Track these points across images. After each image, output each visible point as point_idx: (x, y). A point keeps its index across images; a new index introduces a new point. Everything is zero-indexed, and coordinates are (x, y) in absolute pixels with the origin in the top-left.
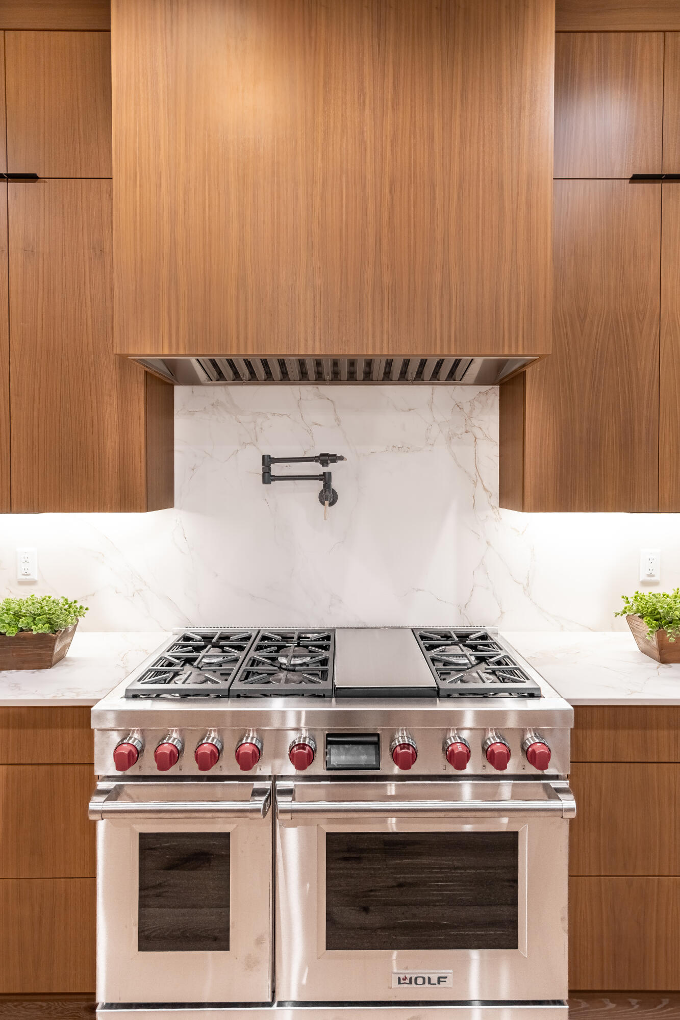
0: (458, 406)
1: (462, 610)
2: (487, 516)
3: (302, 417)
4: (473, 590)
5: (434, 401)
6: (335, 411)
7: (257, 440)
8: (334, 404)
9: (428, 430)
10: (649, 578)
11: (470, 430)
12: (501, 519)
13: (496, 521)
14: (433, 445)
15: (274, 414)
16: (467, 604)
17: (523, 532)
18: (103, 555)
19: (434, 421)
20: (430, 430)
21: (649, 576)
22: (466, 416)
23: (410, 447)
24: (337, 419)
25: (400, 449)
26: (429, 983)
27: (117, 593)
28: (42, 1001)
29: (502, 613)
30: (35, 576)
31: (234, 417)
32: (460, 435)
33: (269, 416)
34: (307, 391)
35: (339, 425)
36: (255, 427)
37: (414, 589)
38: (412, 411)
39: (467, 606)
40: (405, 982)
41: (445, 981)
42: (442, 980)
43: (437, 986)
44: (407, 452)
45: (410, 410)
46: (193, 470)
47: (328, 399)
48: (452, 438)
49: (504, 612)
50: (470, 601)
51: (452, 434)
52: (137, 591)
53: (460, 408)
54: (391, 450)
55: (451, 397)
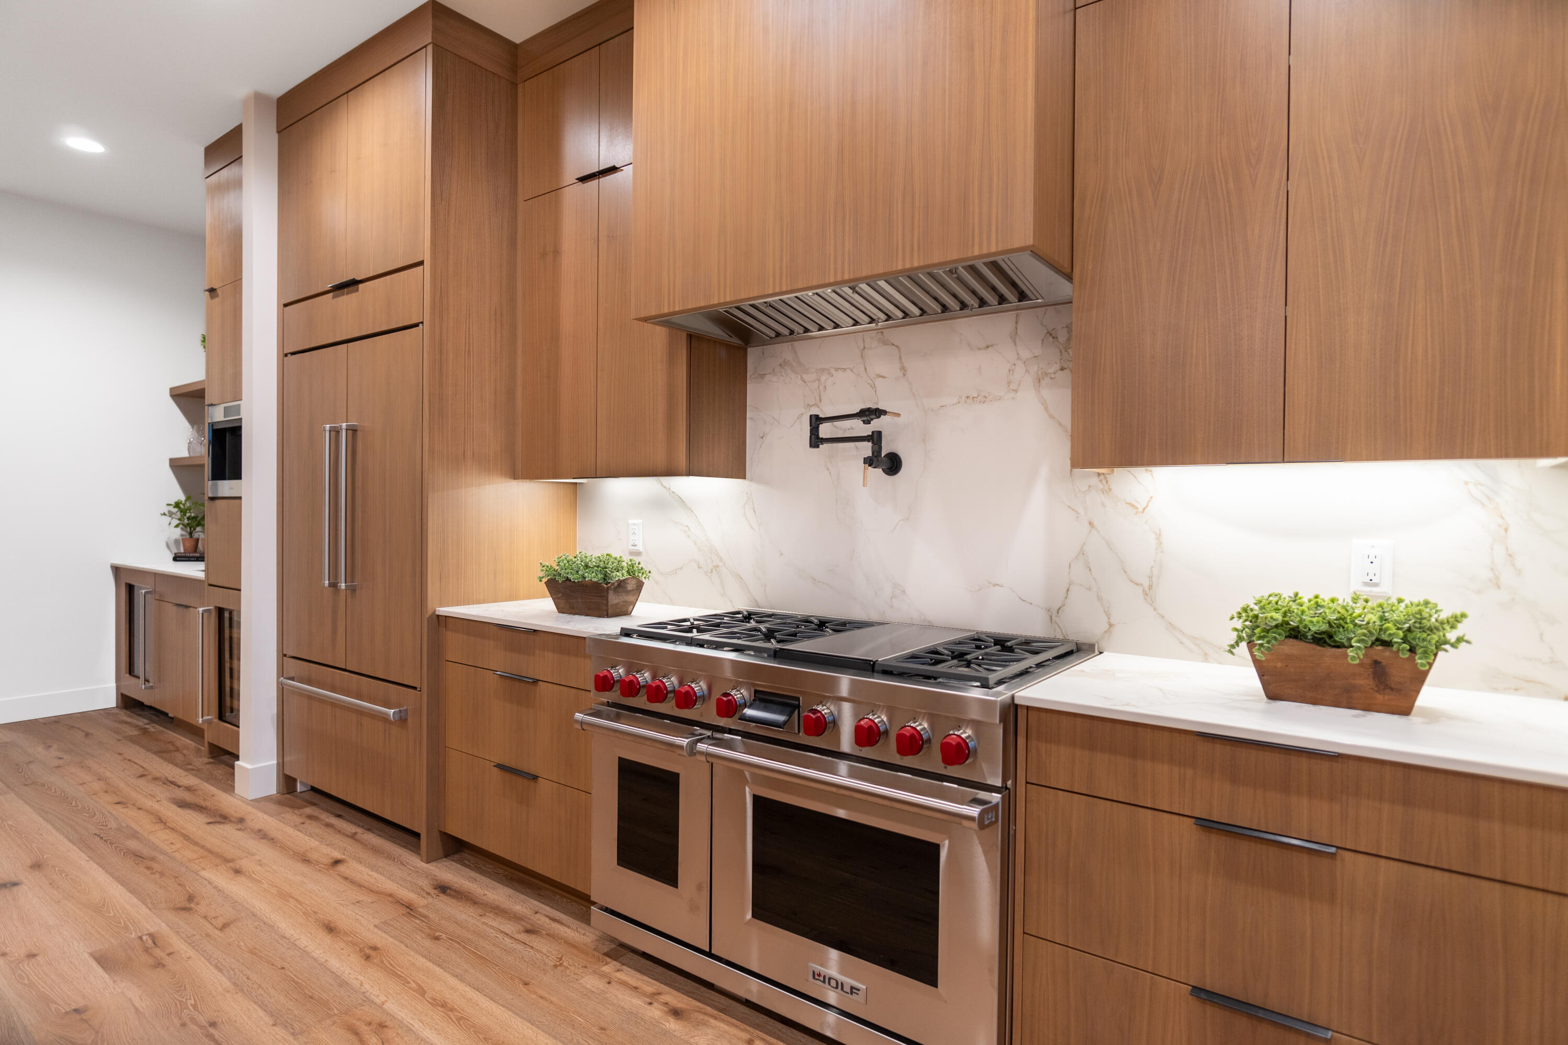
0: (1051, 335)
1: (1053, 617)
2: (1090, 486)
3: (865, 369)
4: (1068, 590)
5: (1018, 332)
6: (900, 358)
7: (821, 401)
8: (899, 351)
9: (1011, 372)
10: (1368, 589)
11: (1066, 367)
12: (1110, 489)
13: (1103, 493)
14: (1016, 391)
15: (837, 369)
16: (1060, 608)
17: (1144, 509)
18: (689, 529)
19: (1018, 359)
20: (1013, 371)
21: (1366, 584)
22: (1061, 347)
23: (987, 395)
24: (903, 369)
25: (975, 399)
26: (842, 989)
27: (699, 568)
28: (584, 906)
29: (1111, 625)
30: (640, 548)
31: (799, 377)
32: (1052, 374)
33: (833, 372)
34: (872, 338)
35: (904, 375)
36: (819, 386)
37: (990, 583)
38: (990, 348)
39: (1060, 611)
40: (818, 978)
41: (858, 994)
42: (854, 990)
43: (849, 995)
44: (984, 402)
45: (988, 347)
46: (762, 437)
47: (893, 345)
48: (1041, 380)
49: (1113, 625)
50: (1064, 605)
51: (1042, 374)
52: (715, 567)
53: (1053, 337)
54: (964, 401)
55: (1042, 324)
